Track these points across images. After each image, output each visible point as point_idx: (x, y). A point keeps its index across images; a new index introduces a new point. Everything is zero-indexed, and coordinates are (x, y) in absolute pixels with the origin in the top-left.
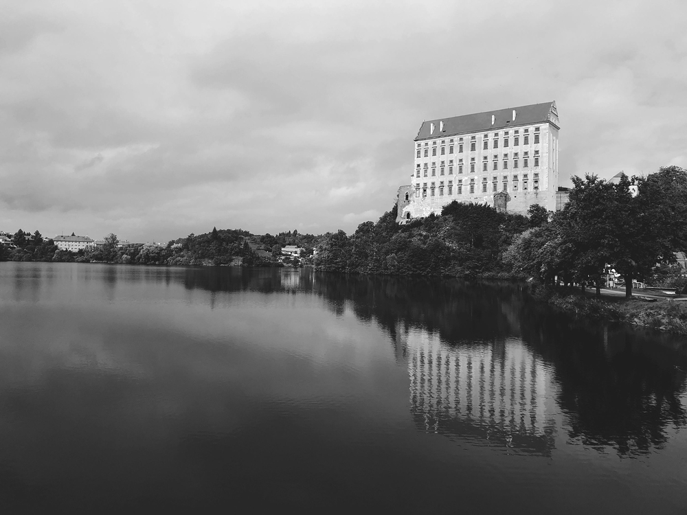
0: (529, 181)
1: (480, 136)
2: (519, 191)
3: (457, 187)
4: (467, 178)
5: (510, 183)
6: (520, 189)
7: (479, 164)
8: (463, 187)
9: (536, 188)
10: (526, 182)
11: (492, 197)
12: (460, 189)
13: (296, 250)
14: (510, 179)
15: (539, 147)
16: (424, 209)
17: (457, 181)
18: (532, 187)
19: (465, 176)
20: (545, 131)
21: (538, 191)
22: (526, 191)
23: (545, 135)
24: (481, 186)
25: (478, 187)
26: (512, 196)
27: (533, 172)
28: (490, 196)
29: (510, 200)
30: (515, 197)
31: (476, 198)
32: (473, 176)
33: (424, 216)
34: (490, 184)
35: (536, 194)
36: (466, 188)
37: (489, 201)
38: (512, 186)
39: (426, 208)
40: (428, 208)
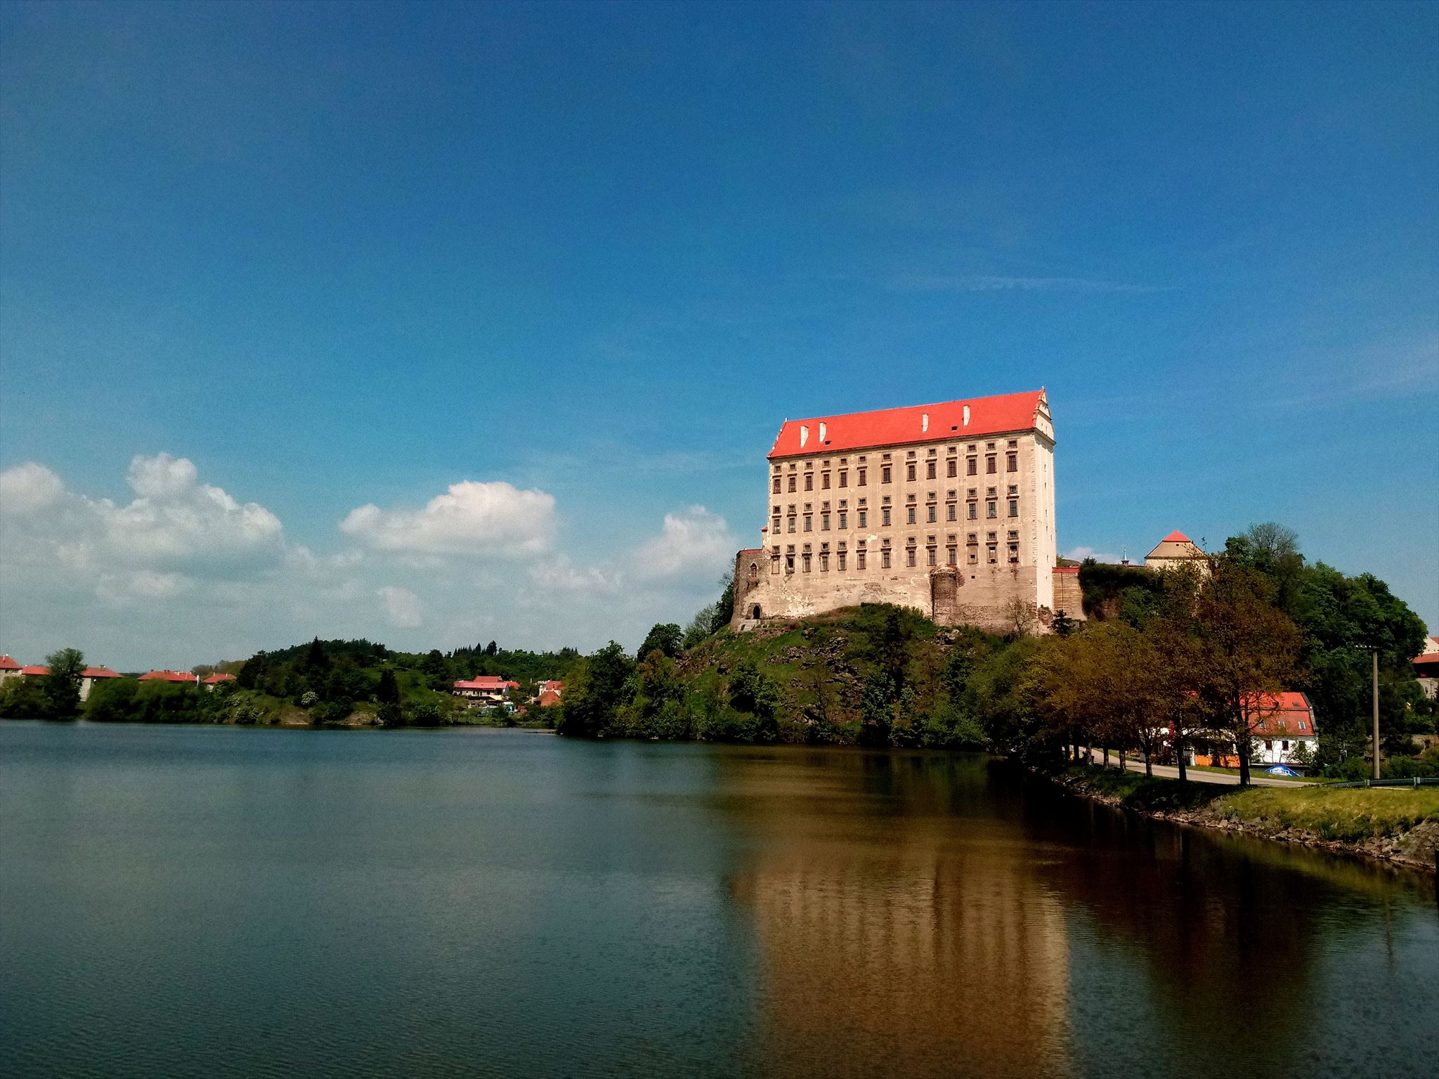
0: (998, 547)
1: (899, 454)
2: (979, 565)
3: (856, 554)
4: (874, 537)
5: (963, 550)
6: (983, 561)
7: (899, 511)
8: (868, 556)
9: (1014, 560)
10: (993, 549)
11: (926, 576)
12: (861, 559)
13: (497, 684)
14: (962, 541)
15: (1017, 478)
16: (789, 599)
17: (857, 543)
18: (1006, 559)
19: (872, 531)
20: (1028, 449)
21: (1018, 566)
22: (993, 565)
23: (1028, 455)
24: (905, 553)
25: (899, 557)
26: (967, 576)
27: (1007, 528)
28: (922, 574)
29: (962, 585)
30: (973, 577)
31: (896, 579)
32: (887, 533)
33: (789, 614)
34: (921, 550)
35: (1015, 572)
36: (874, 557)
37: (921, 586)
38: (966, 556)
39: (793, 598)
40: (798, 598)
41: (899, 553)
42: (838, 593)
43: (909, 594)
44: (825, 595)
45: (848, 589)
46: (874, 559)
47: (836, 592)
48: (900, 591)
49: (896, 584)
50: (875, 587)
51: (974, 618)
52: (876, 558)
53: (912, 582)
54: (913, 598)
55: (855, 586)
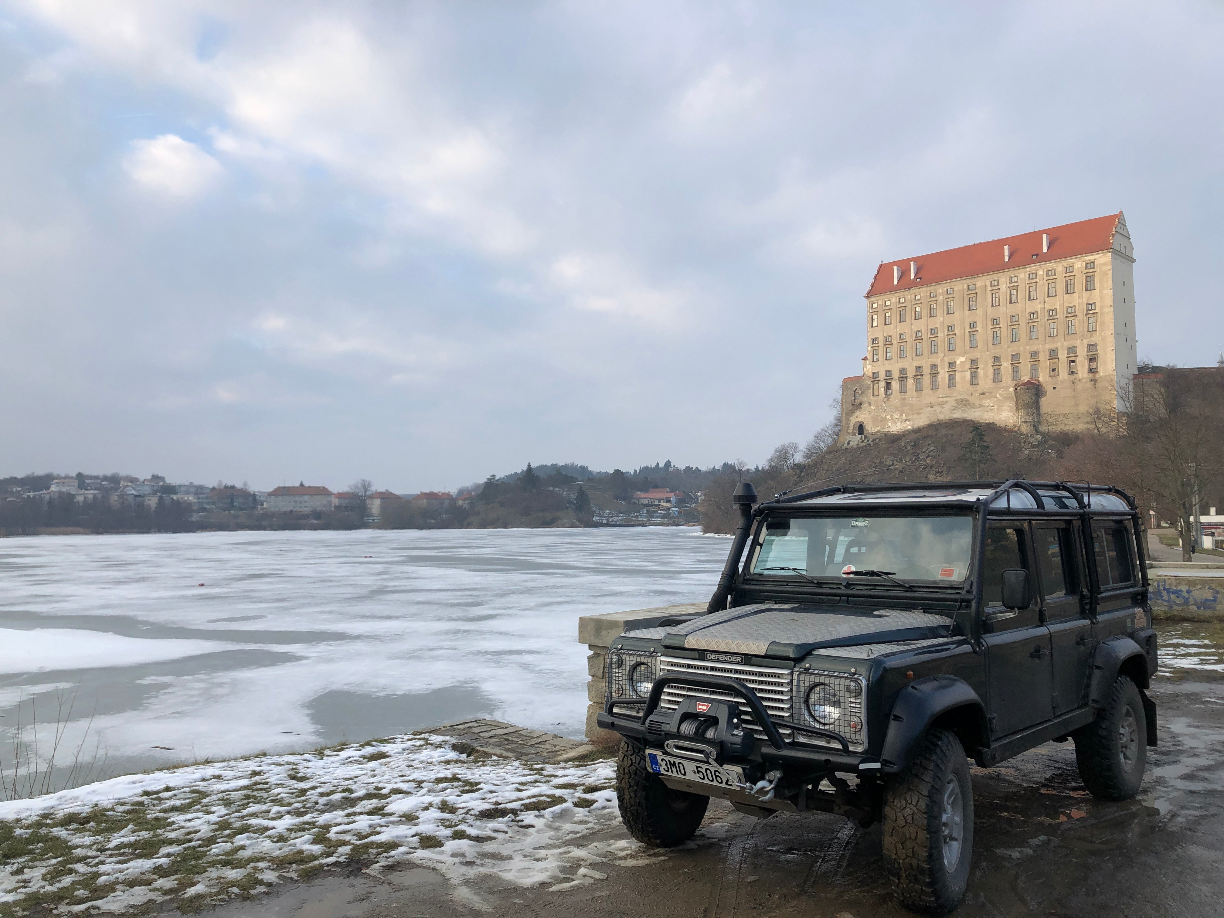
0: (1079, 359)
1: (983, 282)
2: (1061, 377)
3: (947, 375)
4: (962, 359)
5: (1045, 363)
6: (1063, 373)
7: (983, 332)
8: (958, 375)
9: (1093, 371)
10: (1073, 361)
11: (1012, 389)
12: (951, 378)
13: (667, 495)
14: (1043, 357)
15: (1096, 295)
16: (889, 417)
17: (946, 365)
18: (1086, 369)
19: (960, 355)
20: (1105, 268)
21: (1097, 376)
22: (1073, 377)
23: (1106, 274)
24: (991, 371)
25: (986, 375)
26: (1047, 386)
27: (1086, 342)
28: (1007, 388)
29: (1045, 395)
30: (1055, 388)
31: (983, 394)
32: (975, 354)
33: (889, 429)
34: (1006, 365)
35: (1094, 381)
36: (963, 377)
37: (1006, 398)
38: (1048, 370)
39: (891, 416)
40: (896, 416)
41: (985, 371)
42: (932, 409)
43: (996, 407)
44: (921, 411)
45: (940, 405)
46: (963, 378)
47: (930, 409)
48: (987, 404)
49: (984, 398)
50: (964, 403)
51: (1056, 425)
52: (965, 377)
53: (998, 396)
54: (999, 409)
55: (946, 402)
